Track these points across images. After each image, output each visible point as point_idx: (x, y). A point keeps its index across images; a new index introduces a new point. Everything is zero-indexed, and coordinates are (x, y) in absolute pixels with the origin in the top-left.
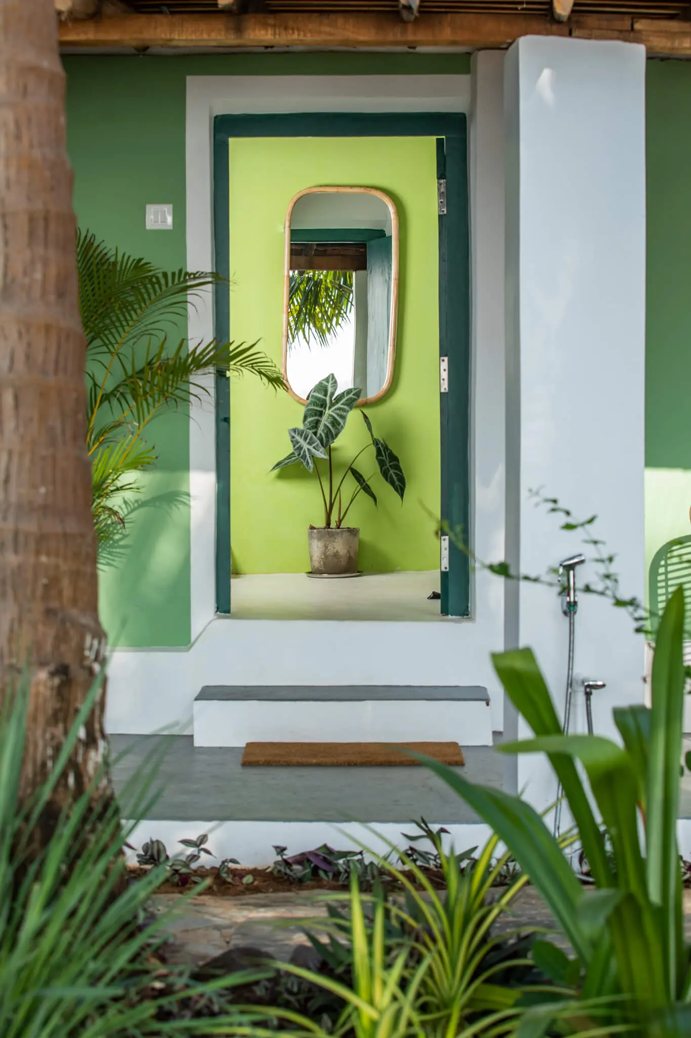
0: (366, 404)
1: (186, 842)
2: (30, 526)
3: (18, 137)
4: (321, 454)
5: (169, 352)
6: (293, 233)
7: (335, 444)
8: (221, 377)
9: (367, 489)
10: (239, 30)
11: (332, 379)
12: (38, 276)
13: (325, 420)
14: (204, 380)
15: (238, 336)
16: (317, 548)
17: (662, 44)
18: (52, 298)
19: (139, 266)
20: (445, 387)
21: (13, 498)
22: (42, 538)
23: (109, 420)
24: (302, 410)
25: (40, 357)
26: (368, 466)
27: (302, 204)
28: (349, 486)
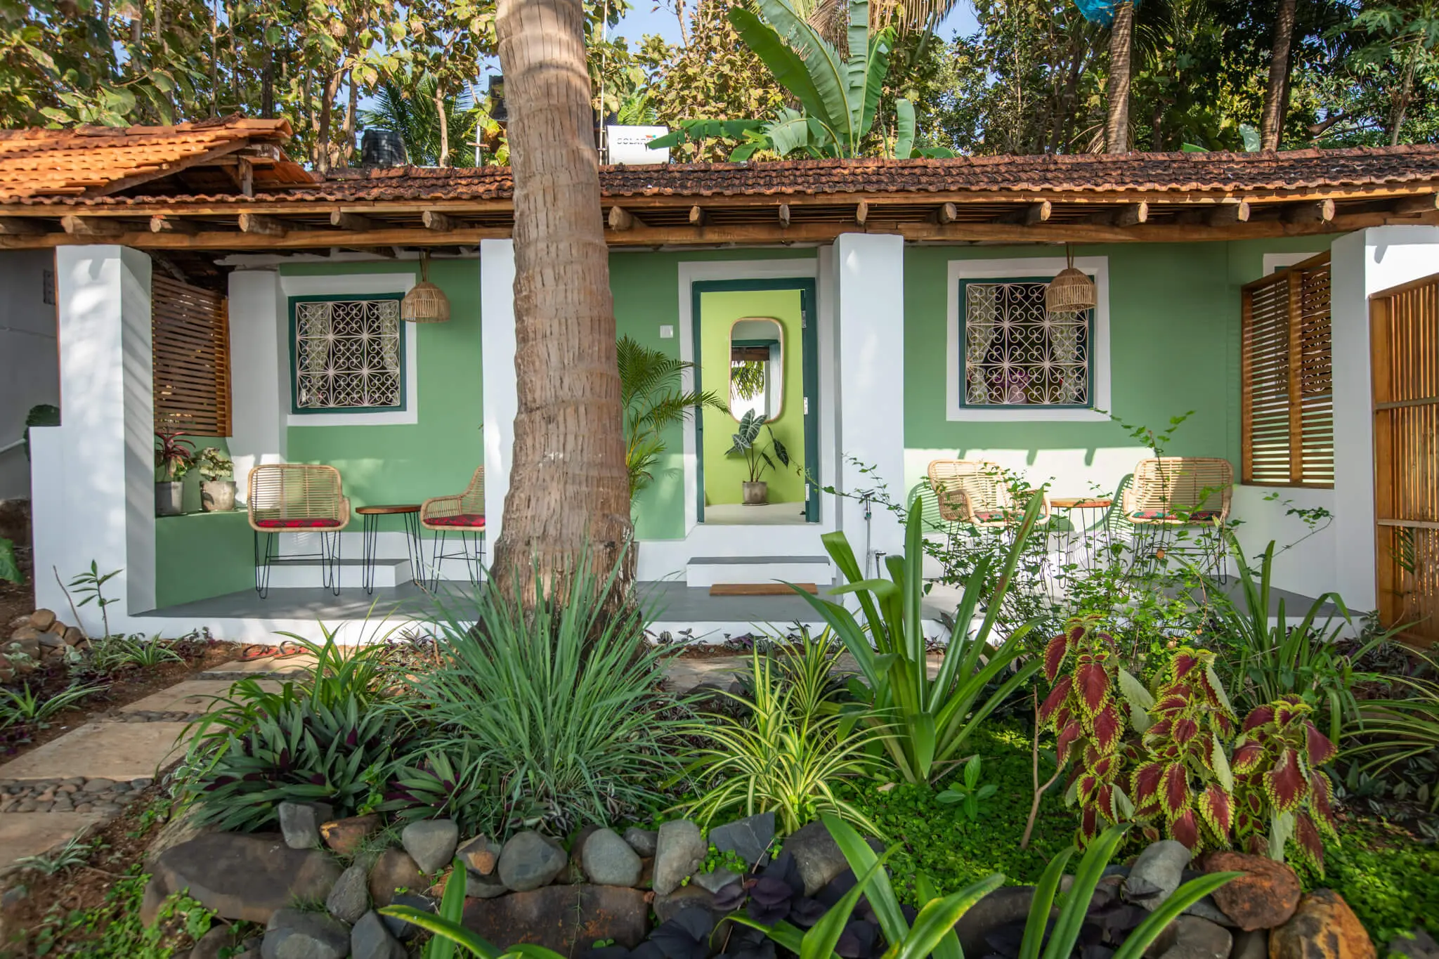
0: (769, 422)
1: (681, 632)
2: (594, 473)
3: (584, 279)
4: (748, 446)
5: (672, 398)
6: (733, 342)
7: (756, 441)
8: (699, 409)
9: (770, 463)
10: (701, 235)
11: (753, 411)
12: (596, 349)
13: (749, 430)
14: (689, 411)
15: (706, 389)
16: (747, 491)
17: (911, 235)
18: (603, 360)
19: (659, 356)
20: (806, 412)
21: (585, 460)
22: (600, 480)
23: (644, 431)
24: (738, 426)
25: (597, 389)
26: (771, 452)
27: (738, 326)
28: (762, 462)
